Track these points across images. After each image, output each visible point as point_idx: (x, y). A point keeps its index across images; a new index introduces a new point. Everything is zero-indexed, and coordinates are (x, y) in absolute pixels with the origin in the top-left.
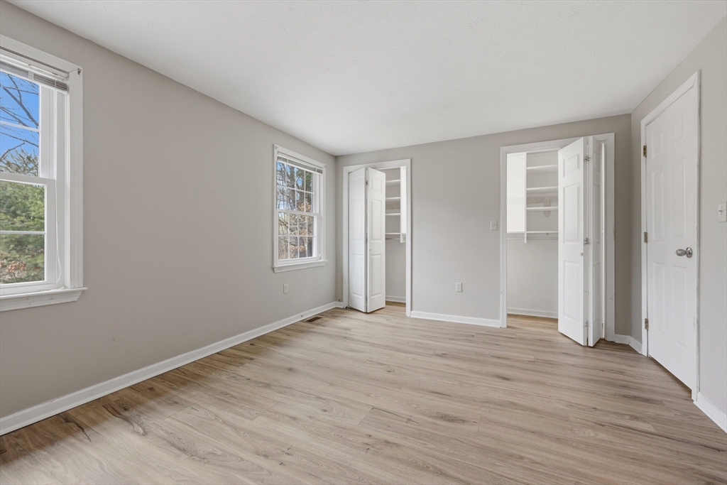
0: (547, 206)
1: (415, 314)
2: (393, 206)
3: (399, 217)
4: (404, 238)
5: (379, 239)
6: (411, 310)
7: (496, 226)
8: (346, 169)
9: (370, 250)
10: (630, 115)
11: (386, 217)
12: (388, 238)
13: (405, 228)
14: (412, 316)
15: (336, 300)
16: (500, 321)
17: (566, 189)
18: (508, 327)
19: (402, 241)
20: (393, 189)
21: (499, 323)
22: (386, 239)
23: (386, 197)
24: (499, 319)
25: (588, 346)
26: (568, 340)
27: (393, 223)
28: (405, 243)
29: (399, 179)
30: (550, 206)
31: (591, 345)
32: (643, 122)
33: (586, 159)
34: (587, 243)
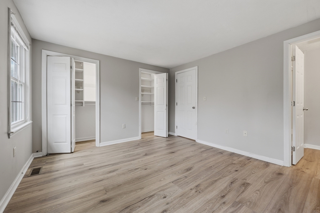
1: (103, 144)
6: (100, 143)
7: (138, 99)
10: (169, 69)
15: (33, 152)
18: (142, 138)
21: (139, 138)
24: (139, 136)
29: (83, 69)
31: (167, 136)
32: (176, 73)
33: (167, 80)
34: (167, 106)
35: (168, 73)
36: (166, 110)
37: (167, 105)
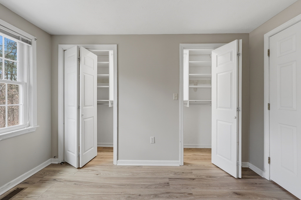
0: (195, 85)
1: (122, 163)
2: (103, 81)
3: (108, 89)
4: (112, 104)
5: (91, 105)
7: (177, 97)
8: (61, 47)
9: (82, 115)
10: (248, 34)
11: (98, 88)
12: (99, 104)
13: (112, 97)
14: (118, 164)
15: (51, 157)
16: (180, 161)
17: (218, 75)
19: (110, 106)
20: (103, 69)
22: (98, 104)
23: (98, 74)
24: (178, 160)
25: (239, 178)
26: (222, 171)
27: (103, 93)
28: (112, 107)
29: (108, 61)
30: (197, 85)
31: (240, 176)
32: (266, 36)
33: (238, 55)
34: (238, 110)
35: (241, 41)
36: (236, 120)
37: (241, 109)
